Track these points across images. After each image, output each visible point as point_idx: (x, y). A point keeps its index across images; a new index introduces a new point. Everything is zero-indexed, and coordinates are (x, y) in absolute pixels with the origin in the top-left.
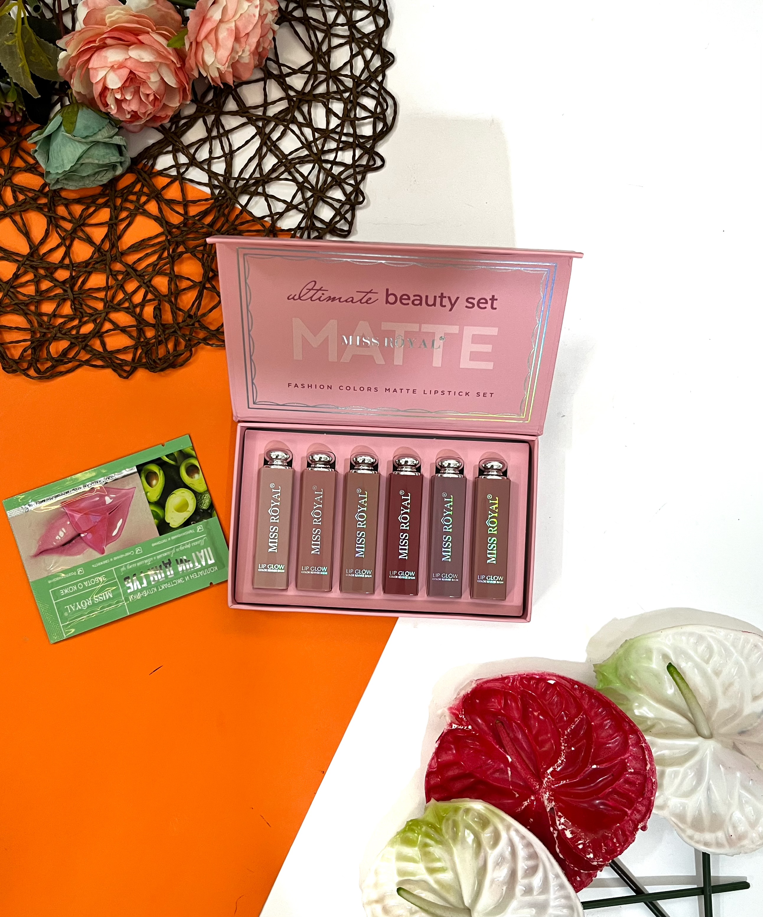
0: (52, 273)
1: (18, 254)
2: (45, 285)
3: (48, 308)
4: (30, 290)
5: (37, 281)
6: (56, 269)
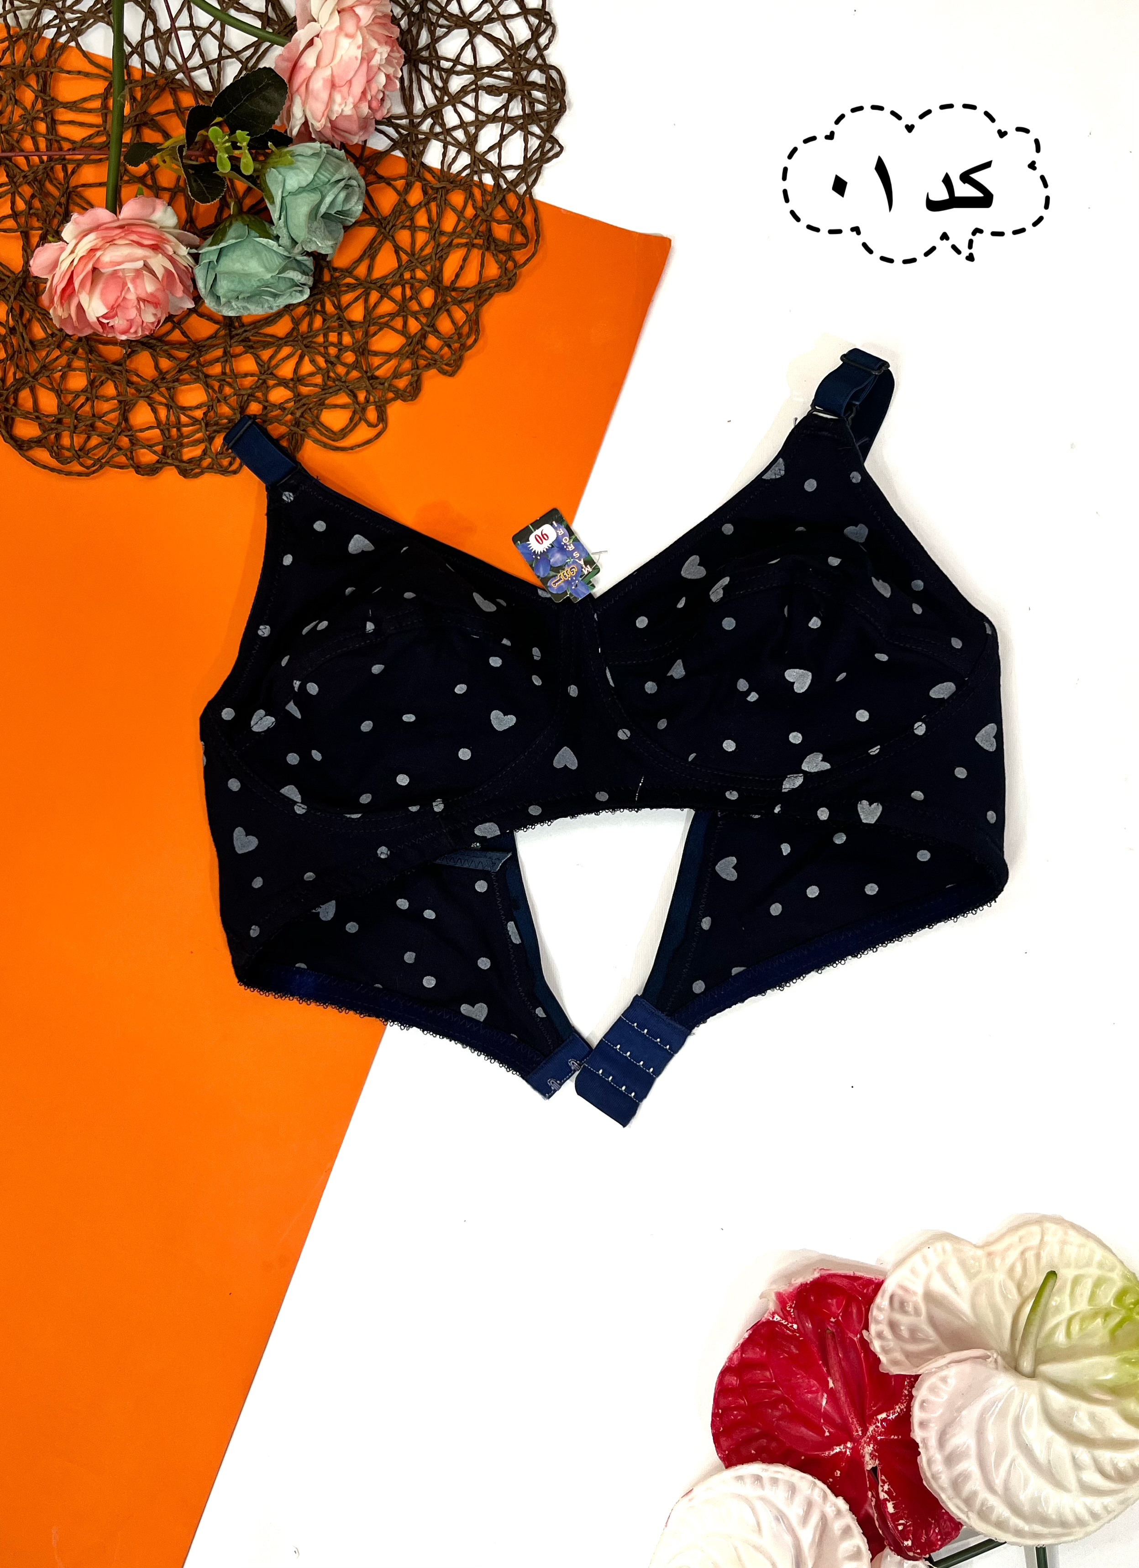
0: (408, 206)
1: (374, 240)
2: (422, 219)
3: (449, 223)
4: (422, 237)
5: (413, 229)
6: (405, 201)
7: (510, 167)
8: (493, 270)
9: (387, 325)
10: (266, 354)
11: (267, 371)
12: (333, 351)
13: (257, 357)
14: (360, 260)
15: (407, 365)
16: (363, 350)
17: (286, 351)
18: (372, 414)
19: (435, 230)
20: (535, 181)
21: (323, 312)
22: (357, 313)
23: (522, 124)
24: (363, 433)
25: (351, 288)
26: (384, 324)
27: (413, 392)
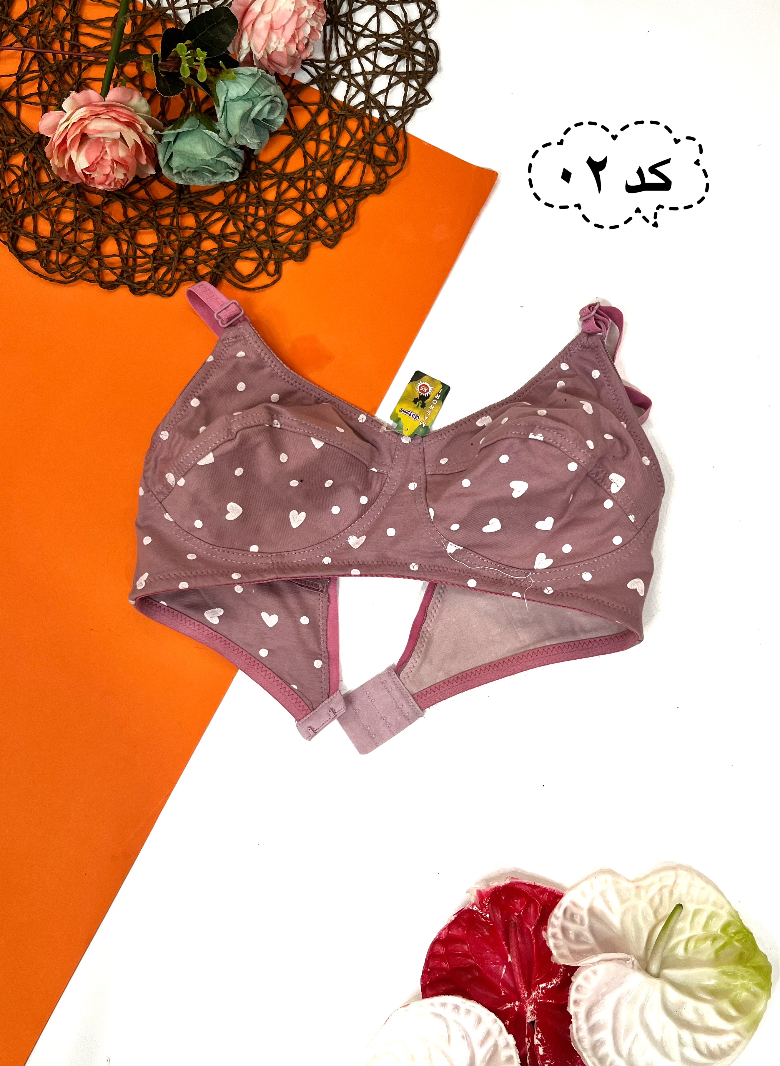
7: (392, 107)
8: (370, 178)
9: (291, 206)
10: (203, 216)
11: (202, 227)
12: (250, 219)
13: (197, 216)
14: (278, 158)
15: (300, 236)
16: (271, 222)
17: (218, 215)
18: (271, 267)
19: (333, 144)
20: (408, 119)
21: (247, 191)
22: (271, 195)
23: (405, 78)
24: (263, 279)
25: (270, 177)
26: (289, 205)
27: (303, 255)
